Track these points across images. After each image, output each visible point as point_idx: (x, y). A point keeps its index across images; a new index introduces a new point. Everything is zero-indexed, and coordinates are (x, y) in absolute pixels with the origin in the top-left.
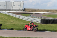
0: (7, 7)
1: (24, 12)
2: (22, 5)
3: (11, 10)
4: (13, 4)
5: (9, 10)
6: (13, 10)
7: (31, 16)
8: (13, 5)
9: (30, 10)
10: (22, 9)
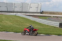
0: (23, 9)
1: (41, 15)
2: (40, 7)
3: (27, 12)
4: (29, 5)
5: (26, 12)
6: (29, 12)
7: (49, 19)
8: (30, 7)
9: (49, 13)
10: (39, 11)
